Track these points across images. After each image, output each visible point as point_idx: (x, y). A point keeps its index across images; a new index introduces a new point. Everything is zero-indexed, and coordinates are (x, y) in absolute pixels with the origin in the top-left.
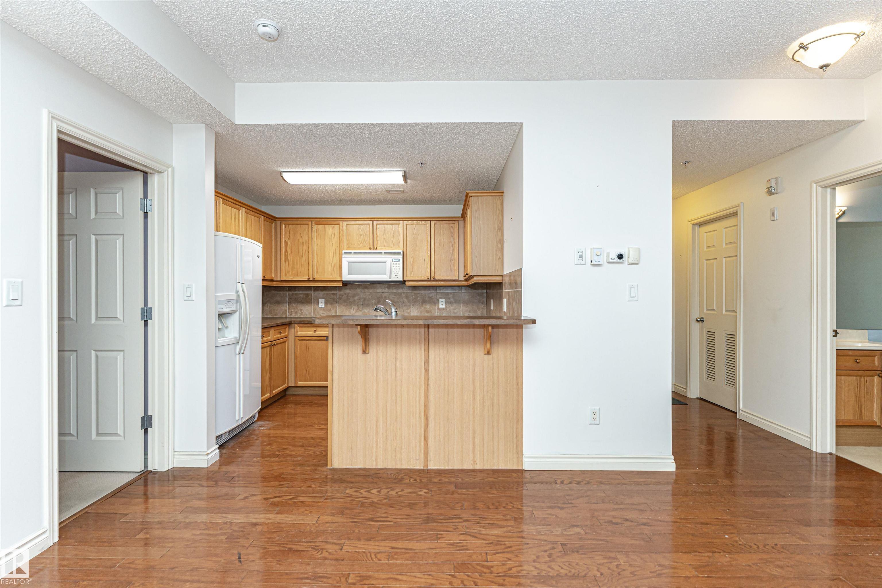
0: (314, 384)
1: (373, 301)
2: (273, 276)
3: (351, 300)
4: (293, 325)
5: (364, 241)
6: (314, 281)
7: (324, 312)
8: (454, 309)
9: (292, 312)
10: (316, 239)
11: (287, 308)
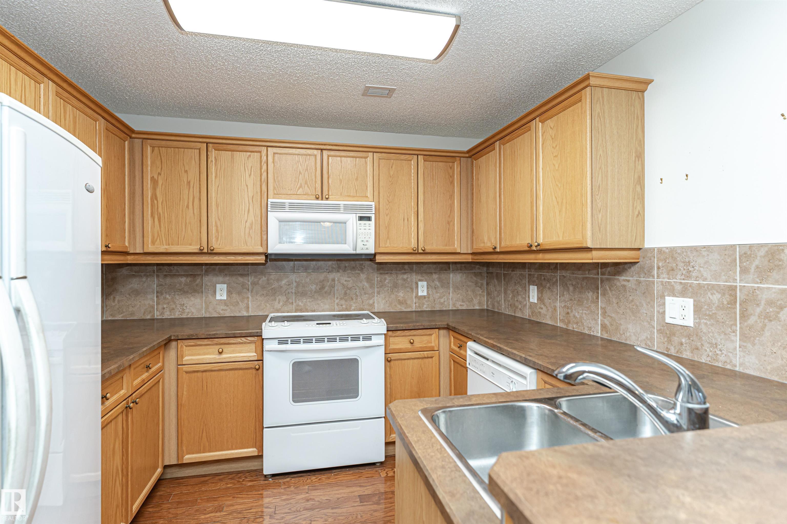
0: (218, 455)
1: (313, 287)
2: (127, 244)
3: (276, 285)
4: (174, 344)
5: (306, 183)
6: (211, 253)
7: (225, 308)
8: (440, 298)
9: (164, 308)
10: (216, 177)
11: (154, 302)
